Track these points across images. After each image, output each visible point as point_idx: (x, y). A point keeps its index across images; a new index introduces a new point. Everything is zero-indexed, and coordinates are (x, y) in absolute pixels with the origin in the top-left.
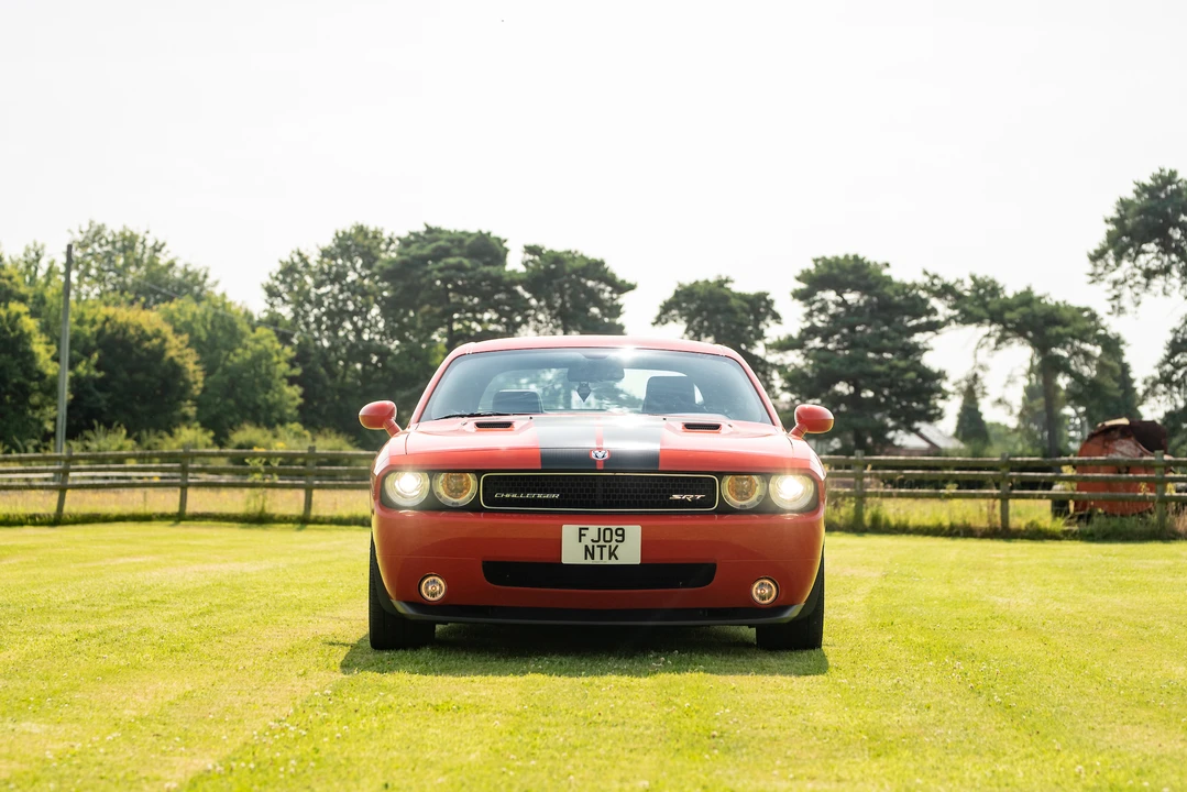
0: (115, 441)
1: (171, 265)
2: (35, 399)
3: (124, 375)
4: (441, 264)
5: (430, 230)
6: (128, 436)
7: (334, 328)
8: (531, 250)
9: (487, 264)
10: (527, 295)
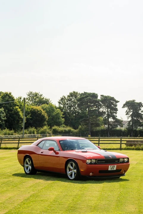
0: (33, 129)
1: (43, 98)
2: (20, 122)
3: (35, 118)
4: (87, 98)
5: (85, 93)
6: (35, 128)
7: (70, 109)
8: (102, 96)
9: (94, 98)
10: (101, 103)
